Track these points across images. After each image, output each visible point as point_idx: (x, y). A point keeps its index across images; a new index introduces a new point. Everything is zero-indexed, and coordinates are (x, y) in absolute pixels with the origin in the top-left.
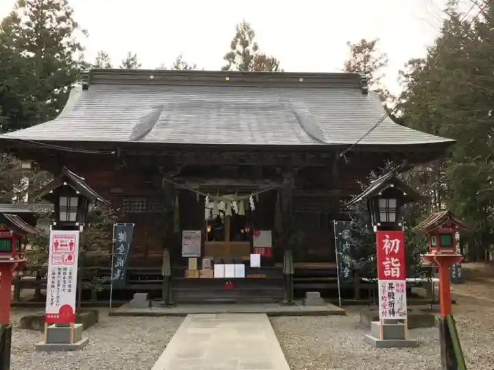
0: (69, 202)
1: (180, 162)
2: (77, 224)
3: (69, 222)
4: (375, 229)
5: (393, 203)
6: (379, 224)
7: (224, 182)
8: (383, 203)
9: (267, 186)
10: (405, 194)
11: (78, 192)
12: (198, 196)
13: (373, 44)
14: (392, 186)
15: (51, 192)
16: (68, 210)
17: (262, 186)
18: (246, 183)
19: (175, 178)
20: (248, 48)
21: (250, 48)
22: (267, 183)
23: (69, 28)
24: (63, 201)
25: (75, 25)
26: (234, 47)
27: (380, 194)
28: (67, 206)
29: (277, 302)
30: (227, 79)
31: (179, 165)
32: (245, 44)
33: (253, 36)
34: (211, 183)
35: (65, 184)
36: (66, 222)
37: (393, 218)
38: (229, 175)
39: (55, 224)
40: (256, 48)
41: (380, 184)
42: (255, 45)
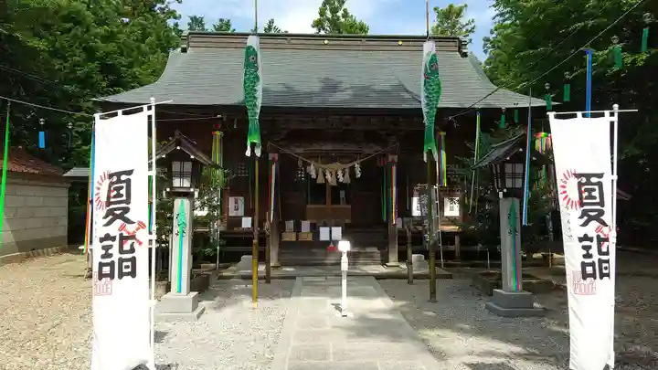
0: (182, 167)
1: (284, 126)
2: (192, 190)
3: (183, 188)
4: (501, 194)
5: (519, 168)
6: (505, 190)
7: (328, 147)
9: (371, 150)
10: (534, 159)
11: (192, 157)
13: (461, 10)
14: (521, 150)
15: (164, 156)
16: (182, 175)
17: (367, 151)
18: (352, 148)
19: (281, 143)
20: (337, 14)
21: (340, 13)
22: (372, 147)
24: (176, 166)
26: (322, 13)
27: (509, 158)
28: (181, 171)
30: (326, 42)
31: (283, 129)
32: (334, 11)
34: (316, 147)
35: (178, 148)
36: (180, 188)
37: (519, 183)
38: (334, 140)
39: (168, 190)
40: (346, 15)
41: (507, 148)
42: (345, 11)
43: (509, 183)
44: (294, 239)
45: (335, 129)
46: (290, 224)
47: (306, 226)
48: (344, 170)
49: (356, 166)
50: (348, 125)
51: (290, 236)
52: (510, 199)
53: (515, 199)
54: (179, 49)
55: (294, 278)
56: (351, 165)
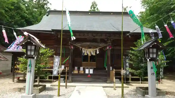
0: (31, 47)
2: (34, 56)
3: (31, 55)
4: (148, 60)
5: (155, 50)
6: (150, 58)
7: (88, 44)
8: (151, 50)
10: (161, 47)
11: (34, 44)
12: (80, 49)
14: (156, 43)
16: (31, 50)
17: (101, 45)
18: (96, 44)
20: (95, 9)
21: (96, 9)
23: (47, 3)
24: (29, 47)
25: (48, 2)
26: (91, 8)
27: (151, 46)
28: (30, 49)
29: (105, 82)
30: (90, 13)
32: (94, 8)
33: (97, 6)
35: (29, 40)
36: (30, 55)
37: (155, 56)
40: (97, 9)
41: (151, 43)
42: (97, 8)
43: (151, 56)
44: (77, 73)
45: (90, 38)
46: (76, 68)
47: (82, 68)
48: (93, 51)
49: (97, 50)
50: (95, 37)
51: (76, 72)
52: (152, 62)
53: (154, 61)
54: (46, 15)
55: (75, 86)
56: (95, 49)
